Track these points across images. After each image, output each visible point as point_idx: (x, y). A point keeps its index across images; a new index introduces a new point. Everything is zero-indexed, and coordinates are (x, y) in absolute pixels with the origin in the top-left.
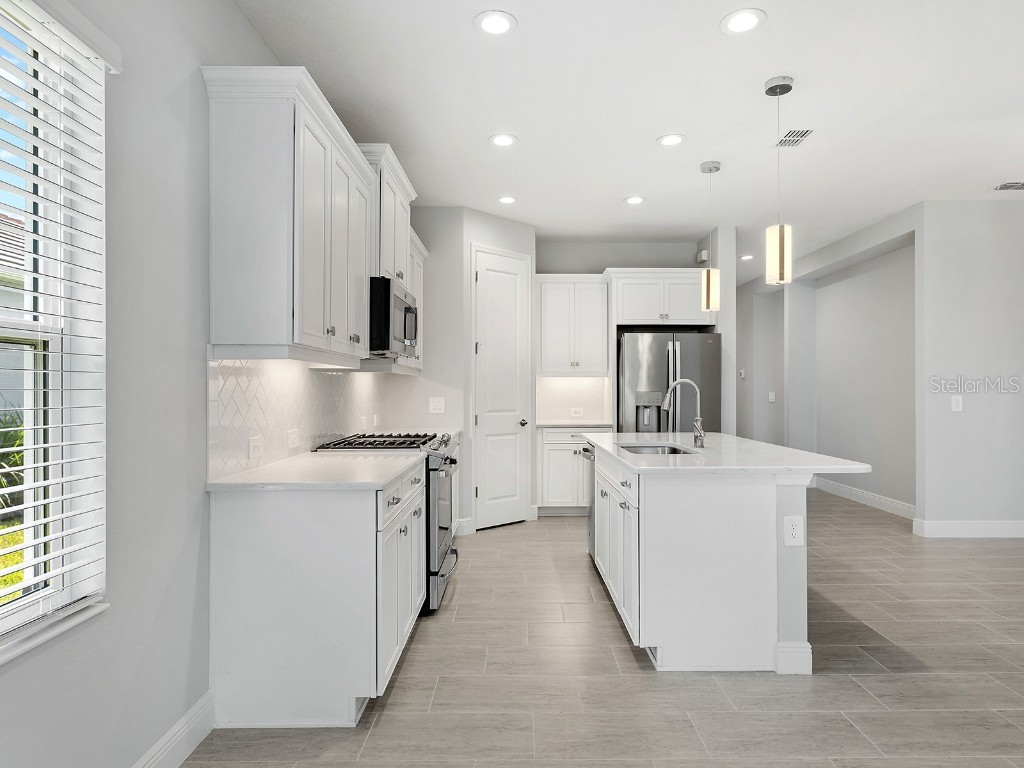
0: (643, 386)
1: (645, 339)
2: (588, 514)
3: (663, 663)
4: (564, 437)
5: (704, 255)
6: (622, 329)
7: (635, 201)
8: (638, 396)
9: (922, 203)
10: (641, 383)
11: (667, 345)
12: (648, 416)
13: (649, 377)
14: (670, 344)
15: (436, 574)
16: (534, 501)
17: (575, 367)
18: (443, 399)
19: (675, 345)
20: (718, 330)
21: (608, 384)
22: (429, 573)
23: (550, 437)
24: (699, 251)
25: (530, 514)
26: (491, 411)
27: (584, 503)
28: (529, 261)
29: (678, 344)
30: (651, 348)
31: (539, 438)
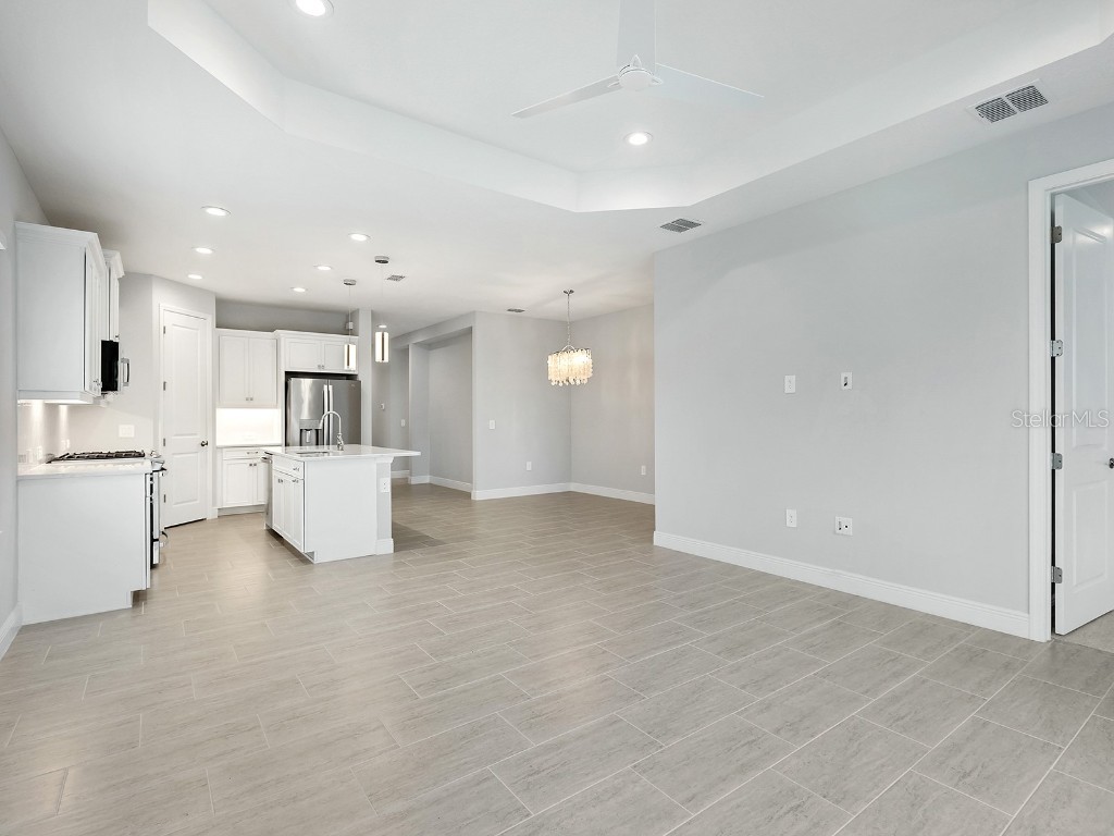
0: (305, 415)
1: (307, 383)
2: (266, 510)
3: (317, 559)
4: (243, 453)
5: (351, 326)
6: (289, 375)
7: (299, 290)
8: (301, 422)
9: (474, 312)
10: (303, 412)
11: (323, 387)
12: (310, 436)
13: (310, 409)
14: (326, 387)
15: (157, 540)
16: (214, 504)
17: (250, 402)
18: (133, 427)
19: (328, 388)
20: (360, 378)
21: (279, 414)
22: (153, 540)
23: (227, 455)
24: (347, 322)
25: (211, 514)
26: (177, 435)
27: (262, 501)
28: (211, 320)
29: (330, 387)
30: (311, 389)
31: (219, 455)
